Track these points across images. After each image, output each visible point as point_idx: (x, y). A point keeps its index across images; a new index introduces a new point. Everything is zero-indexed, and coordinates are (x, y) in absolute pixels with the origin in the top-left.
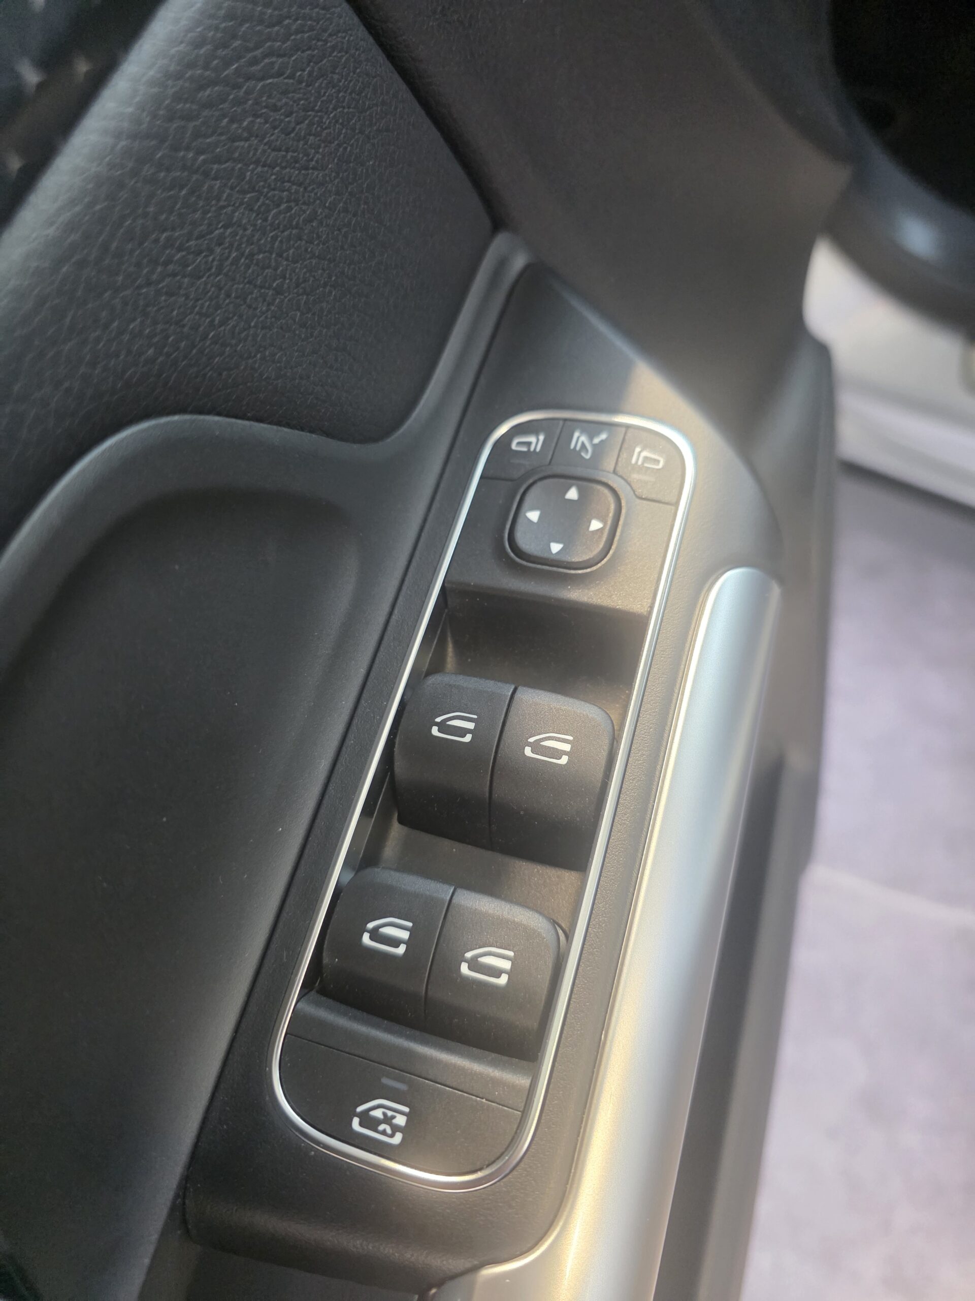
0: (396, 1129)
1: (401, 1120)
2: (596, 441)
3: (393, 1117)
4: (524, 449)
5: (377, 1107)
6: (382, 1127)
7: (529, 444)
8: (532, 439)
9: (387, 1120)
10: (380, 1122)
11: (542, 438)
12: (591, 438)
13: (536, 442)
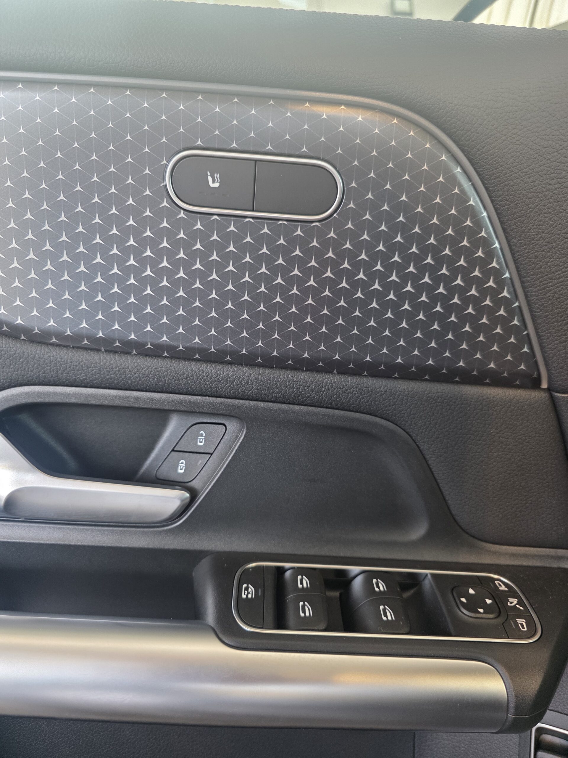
0: (247, 595)
1: (250, 596)
2: (518, 606)
3: (250, 594)
4: (498, 585)
5: (251, 589)
6: (246, 591)
7: (501, 586)
8: (503, 586)
9: (248, 593)
10: (248, 591)
11: (506, 589)
12: (517, 604)
13: (503, 588)
